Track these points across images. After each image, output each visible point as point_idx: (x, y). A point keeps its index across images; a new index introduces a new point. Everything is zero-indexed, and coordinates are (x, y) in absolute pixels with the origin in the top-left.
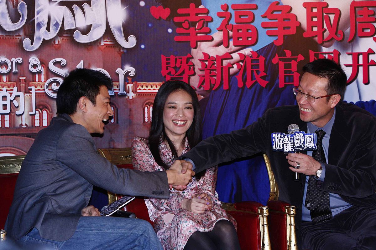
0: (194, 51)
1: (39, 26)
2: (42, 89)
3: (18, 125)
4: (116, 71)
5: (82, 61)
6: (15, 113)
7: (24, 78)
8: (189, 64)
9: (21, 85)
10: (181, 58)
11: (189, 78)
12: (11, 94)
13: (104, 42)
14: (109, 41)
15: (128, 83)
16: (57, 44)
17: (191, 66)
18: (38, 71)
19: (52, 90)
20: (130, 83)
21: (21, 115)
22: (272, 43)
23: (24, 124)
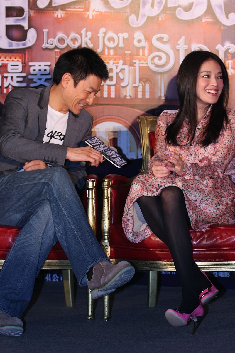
1: (145, 4)
2: (146, 62)
3: (122, 96)
4: (217, 48)
5: (183, 38)
6: (120, 84)
7: (129, 52)
9: (127, 58)
12: (117, 67)
13: (205, 19)
14: (211, 18)
15: (228, 60)
16: (161, 21)
18: (143, 46)
19: (155, 64)
20: (230, 60)
21: (126, 87)
23: (128, 95)
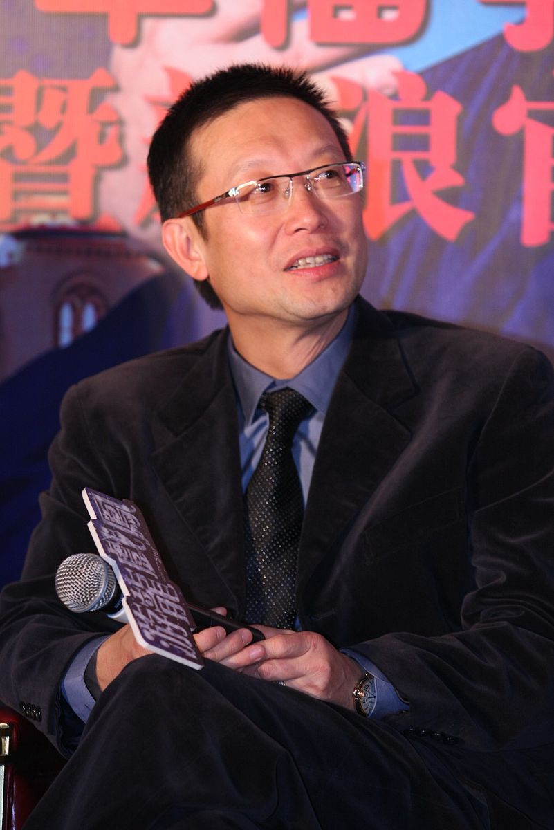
0: (123, 59)
8: (100, 115)
10: (64, 89)
11: (97, 180)
17: (111, 124)
22: (499, 41)
